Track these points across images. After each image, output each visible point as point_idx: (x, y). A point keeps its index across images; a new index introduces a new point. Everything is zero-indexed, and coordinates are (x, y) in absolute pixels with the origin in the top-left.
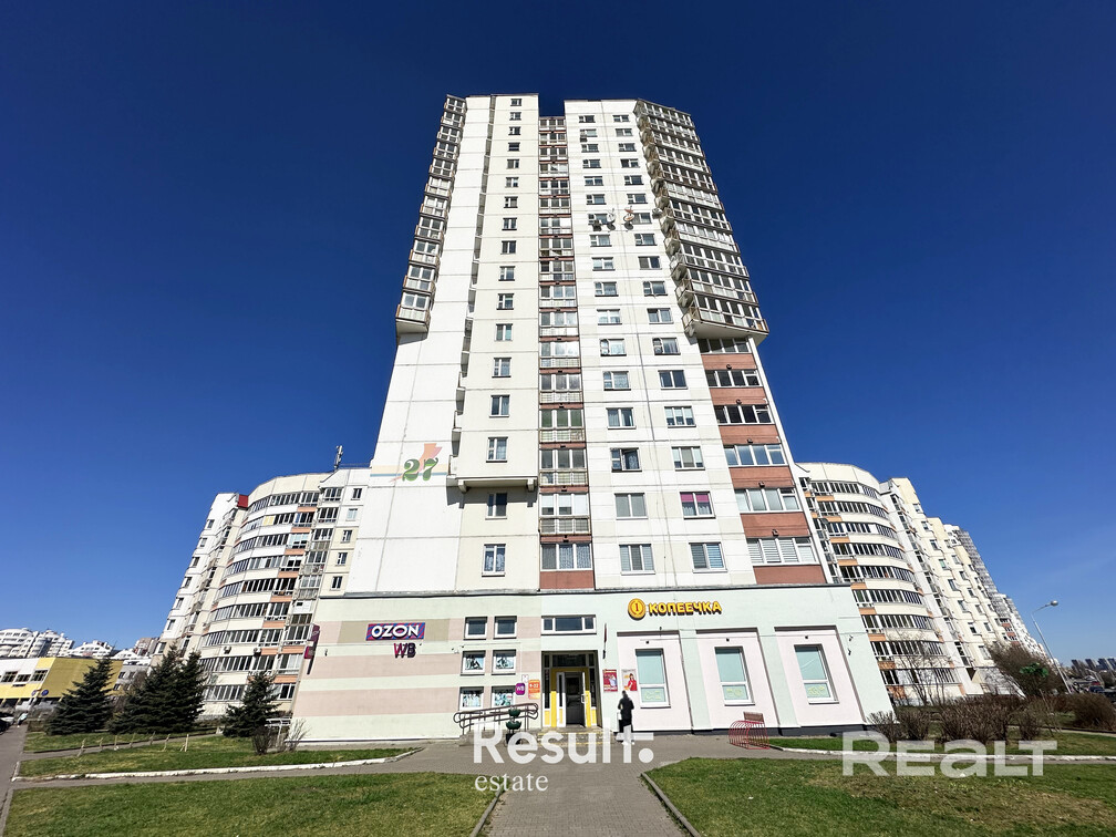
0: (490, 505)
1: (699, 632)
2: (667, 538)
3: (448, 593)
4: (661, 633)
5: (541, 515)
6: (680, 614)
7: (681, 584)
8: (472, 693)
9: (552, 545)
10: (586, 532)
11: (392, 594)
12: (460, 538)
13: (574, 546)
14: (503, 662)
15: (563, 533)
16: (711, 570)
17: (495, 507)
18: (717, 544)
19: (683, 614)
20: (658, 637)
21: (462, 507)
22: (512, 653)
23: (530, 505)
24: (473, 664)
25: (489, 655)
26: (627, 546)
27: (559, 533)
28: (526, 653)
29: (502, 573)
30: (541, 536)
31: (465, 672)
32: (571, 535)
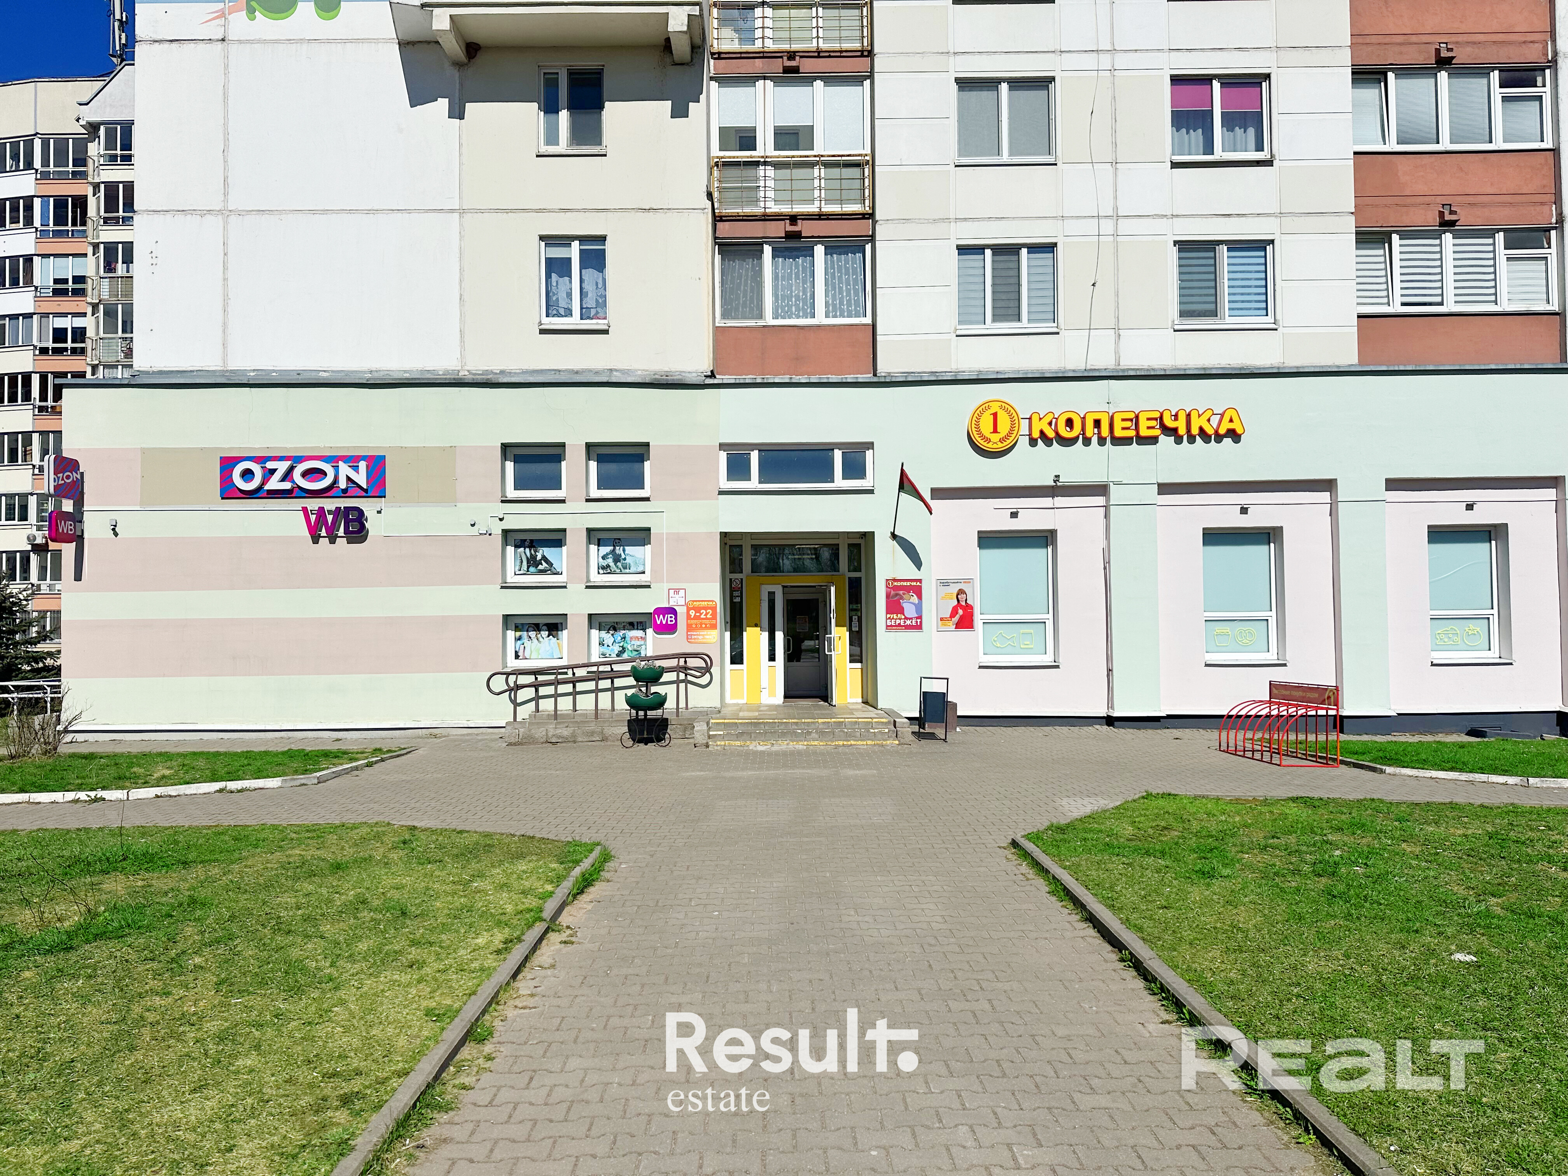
0: (550, 108)
1: (1165, 489)
2: (1107, 226)
3: (441, 377)
4: (1056, 490)
5: (716, 152)
6: (1118, 441)
7: (1132, 361)
8: (537, 628)
9: (753, 249)
10: (856, 208)
11: (275, 378)
12: (462, 212)
13: (819, 250)
14: (617, 559)
15: (785, 209)
16: (1230, 321)
17: (564, 115)
18: (1261, 245)
19: (1125, 441)
20: (1047, 502)
21: (457, 113)
22: (641, 536)
23: (679, 112)
24: (533, 562)
25: (576, 540)
26: (979, 250)
27: (773, 208)
28: (678, 538)
29: (599, 324)
30: (717, 219)
31: (511, 579)
32: (809, 217)
